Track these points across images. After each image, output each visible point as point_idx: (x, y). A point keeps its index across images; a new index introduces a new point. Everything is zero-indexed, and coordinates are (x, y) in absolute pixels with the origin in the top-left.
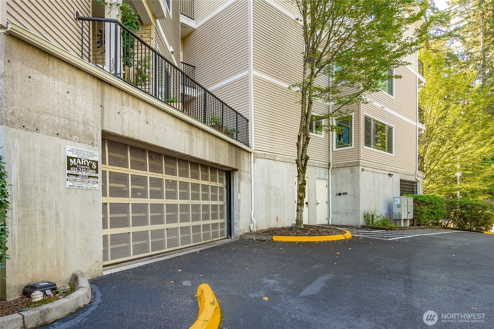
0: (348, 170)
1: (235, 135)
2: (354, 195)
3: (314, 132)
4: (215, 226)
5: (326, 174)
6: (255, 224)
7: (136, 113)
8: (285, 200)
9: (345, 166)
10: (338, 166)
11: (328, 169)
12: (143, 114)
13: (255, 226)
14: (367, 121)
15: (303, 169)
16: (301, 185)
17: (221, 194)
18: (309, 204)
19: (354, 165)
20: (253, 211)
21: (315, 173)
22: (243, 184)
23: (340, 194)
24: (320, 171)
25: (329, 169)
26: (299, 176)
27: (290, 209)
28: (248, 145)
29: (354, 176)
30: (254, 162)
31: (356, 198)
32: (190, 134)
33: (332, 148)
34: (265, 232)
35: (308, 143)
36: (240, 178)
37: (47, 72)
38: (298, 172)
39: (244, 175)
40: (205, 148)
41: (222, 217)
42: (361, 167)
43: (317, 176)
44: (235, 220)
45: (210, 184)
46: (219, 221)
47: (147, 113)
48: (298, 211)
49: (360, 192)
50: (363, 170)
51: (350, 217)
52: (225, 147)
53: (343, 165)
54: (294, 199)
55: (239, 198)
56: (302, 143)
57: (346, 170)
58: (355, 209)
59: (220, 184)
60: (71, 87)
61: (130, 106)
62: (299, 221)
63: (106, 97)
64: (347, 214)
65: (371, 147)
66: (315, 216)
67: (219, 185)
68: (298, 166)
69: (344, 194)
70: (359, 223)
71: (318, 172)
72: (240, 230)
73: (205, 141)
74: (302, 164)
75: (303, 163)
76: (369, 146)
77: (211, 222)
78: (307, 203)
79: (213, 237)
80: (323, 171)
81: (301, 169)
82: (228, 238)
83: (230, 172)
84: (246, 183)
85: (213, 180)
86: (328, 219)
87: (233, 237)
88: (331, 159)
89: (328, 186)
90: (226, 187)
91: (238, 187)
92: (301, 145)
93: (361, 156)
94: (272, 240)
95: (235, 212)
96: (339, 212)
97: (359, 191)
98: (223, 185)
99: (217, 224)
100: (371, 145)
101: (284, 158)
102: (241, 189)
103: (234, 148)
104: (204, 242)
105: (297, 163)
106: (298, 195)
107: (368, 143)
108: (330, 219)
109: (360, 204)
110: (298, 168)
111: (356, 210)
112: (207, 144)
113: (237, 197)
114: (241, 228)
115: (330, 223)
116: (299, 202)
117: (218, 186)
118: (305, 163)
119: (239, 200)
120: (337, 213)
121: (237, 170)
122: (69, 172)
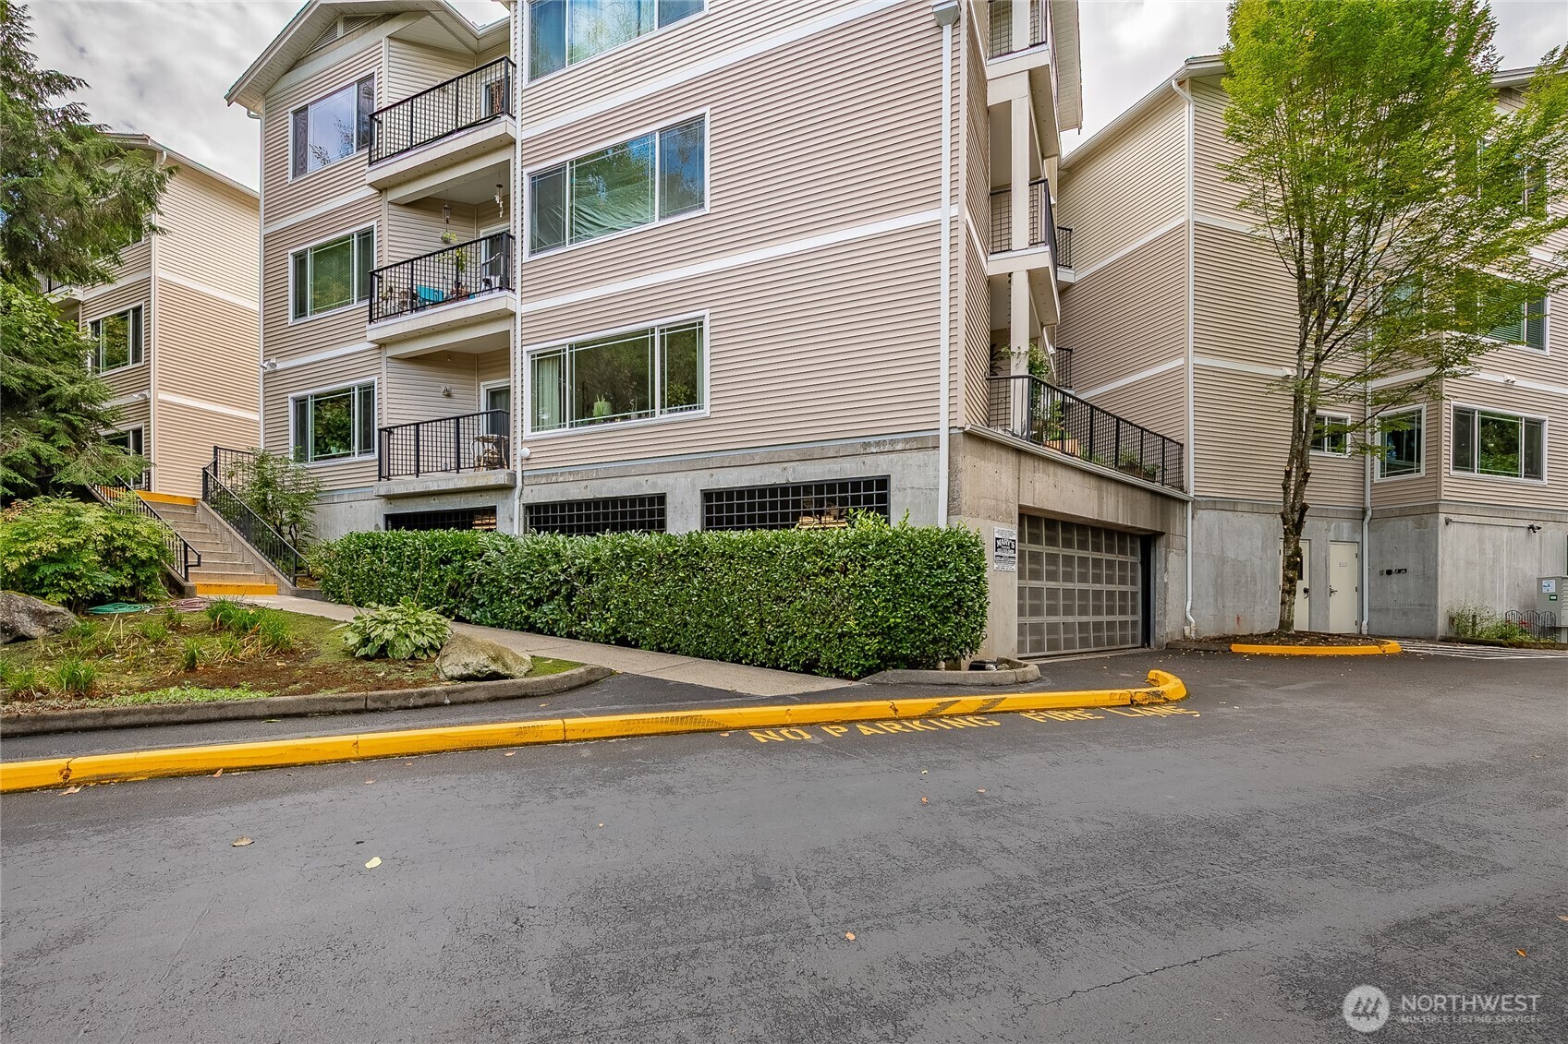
0: (1410, 523)
1: (1159, 474)
2: (1424, 574)
3: (1326, 449)
4: (1123, 624)
5: (1355, 532)
6: (1193, 625)
7: (1045, 478)
8: (1255, 584)
9: (1403, 514)
10: (1384, 515)
11: (1360, 521)
12: (1051, 477)
13: (1193, 628)
14: (1463, 417)
15: (1297, 529)
16: (1292, 556)
17: (1133, 575)
18: (1312, 592)
19: (1426, 512)
20: (1189, 603)
21: (1328, 530)
22: (1173, 557)
23: (1389, 572)
24: (1339, 526)
25: (1363, 520)
26: (1286, 541)
27: (1267, 602)
28: (1181, 488)
29: (1424, 534)
30: (1193, 517)
31: (1430, 579)
32: (1099, 490)
33: (1372, 477)
34: (1215, 639)
35: (1306, 481)
36: (1167, 546)
37: (983, 458)
38: (1285, 533)
39: (1176, 541)
40: (1118, 506)
41: (1134, 612)
42: (1442, 517)
43: (1331, 536)
44: (1157, 617)
45: (1118, 559)
46: (1129, 618)
47: (1055, 475)
48: (1283, 603)
49: (1440, 568)
50: (1448, 522)
51: (1414, 620)
52: (1145, 500)
53: (1397, 513)
54: (1277, 582)
55: (1166, 580)
56: (1292, 483)
57: (1404, 522)
58: (1426, 603)
59: (1134, 559)
60: (999, 466)
61: (1041, 471)
62: (1286, 624)
63: (1022, 465)
64: (1405, 614)
65: (1473, 471)
66: (1327, 617)
67: (1129, 559)
68: (1284, 524)
69: (1400, 571)
70: (1436, 632)
71: (1335, 528)
72: (1167, 634)
73: (1118, 496)
74: (1293, 520)
75: (1296, 517)
76: (1468, 470)
77: (1117, 618)
78: (1306, 591)
79: (1121, 644)
80: (1346, 525)
81: (1291, 528)
82: (1143, 646)
83: (1149, 536)
84: (1178, 555)
85: (1122, 551)
86: (1359, 623)
87: (1152, 646)
88: (1369, 501)
89: (1360, 556)
90: (1142, 563)
91: (1164, 561)
92: (1292, 487)
93: (1443, 493)
94: (1230, 650)
95: (1157, 604)
96: (1388, 609)
97: (1437, 565)
98: (1137, 559)
99: (1127, 622)
100: (1473, 466)
101: (1255, 506)
102: (1169, 566)
103: (1159, 499)
104: (1108, 648)
105: (1283, 517)
106: (1284, 574)
107: (1462, 462)
108: (1365, 623)
109: (1439, 592)
110: (1286, 527)
111: (1429, 604)
112: (1121, 499)
113: (1162, 578)
114: (1168, 630)
115: (1365, 633)
116: (1287, 587)
117: (1129, 561)
118: (1299, 518)
119: (1166, 584)
120: (1380, 610)
121: (1163, 534)
122: (996, 553)
